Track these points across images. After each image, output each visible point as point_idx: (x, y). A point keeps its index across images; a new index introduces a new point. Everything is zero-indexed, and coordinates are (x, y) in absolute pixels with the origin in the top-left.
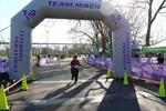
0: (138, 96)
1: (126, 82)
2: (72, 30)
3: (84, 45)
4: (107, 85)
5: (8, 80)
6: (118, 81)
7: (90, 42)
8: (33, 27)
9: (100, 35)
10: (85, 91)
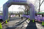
0: (37, 25)
1: (33, 21)
2: (19, 8)
3: (22, 12)
4: (28, 22)
5: (2, 21)
6: (31, 21)
7: (24, 11)
8: (9, 7)
9: (26, 9)
10: (23, 24)
